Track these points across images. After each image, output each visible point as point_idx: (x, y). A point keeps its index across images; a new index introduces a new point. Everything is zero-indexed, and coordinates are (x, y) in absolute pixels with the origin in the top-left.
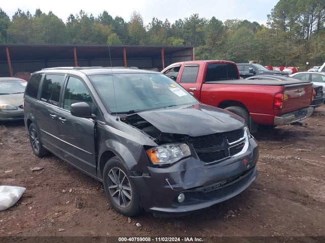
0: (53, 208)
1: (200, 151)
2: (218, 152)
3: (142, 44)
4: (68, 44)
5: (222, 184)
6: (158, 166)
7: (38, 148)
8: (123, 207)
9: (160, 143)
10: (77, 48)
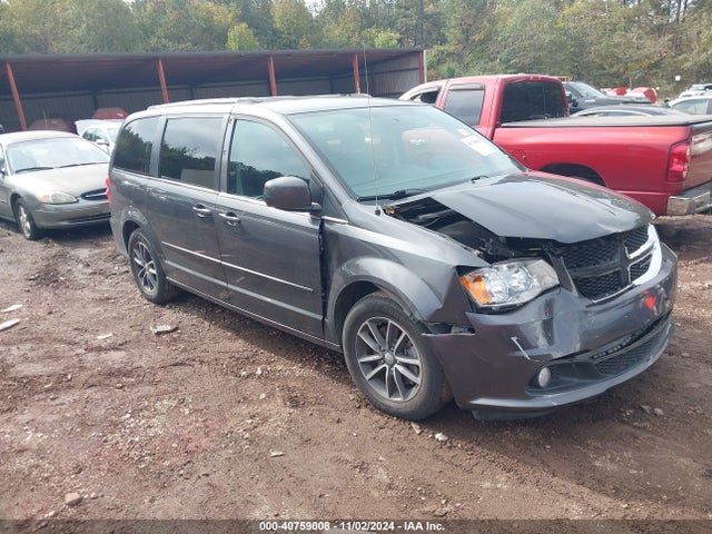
0: (235, 410)
1: (578, 274)
2: (606, 276)
3: (305, 47)
4: (139, 50)
5: (624, 344)
6: (488, 311)
7: (156, 285)
8: (397, 401)
9: (492, 259)
10: (164, 59)
